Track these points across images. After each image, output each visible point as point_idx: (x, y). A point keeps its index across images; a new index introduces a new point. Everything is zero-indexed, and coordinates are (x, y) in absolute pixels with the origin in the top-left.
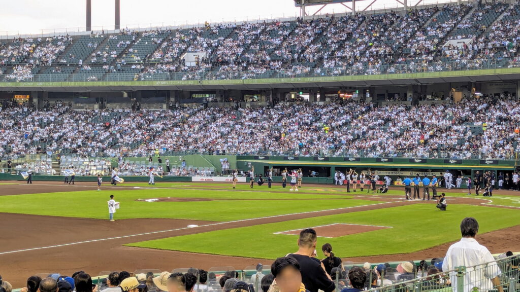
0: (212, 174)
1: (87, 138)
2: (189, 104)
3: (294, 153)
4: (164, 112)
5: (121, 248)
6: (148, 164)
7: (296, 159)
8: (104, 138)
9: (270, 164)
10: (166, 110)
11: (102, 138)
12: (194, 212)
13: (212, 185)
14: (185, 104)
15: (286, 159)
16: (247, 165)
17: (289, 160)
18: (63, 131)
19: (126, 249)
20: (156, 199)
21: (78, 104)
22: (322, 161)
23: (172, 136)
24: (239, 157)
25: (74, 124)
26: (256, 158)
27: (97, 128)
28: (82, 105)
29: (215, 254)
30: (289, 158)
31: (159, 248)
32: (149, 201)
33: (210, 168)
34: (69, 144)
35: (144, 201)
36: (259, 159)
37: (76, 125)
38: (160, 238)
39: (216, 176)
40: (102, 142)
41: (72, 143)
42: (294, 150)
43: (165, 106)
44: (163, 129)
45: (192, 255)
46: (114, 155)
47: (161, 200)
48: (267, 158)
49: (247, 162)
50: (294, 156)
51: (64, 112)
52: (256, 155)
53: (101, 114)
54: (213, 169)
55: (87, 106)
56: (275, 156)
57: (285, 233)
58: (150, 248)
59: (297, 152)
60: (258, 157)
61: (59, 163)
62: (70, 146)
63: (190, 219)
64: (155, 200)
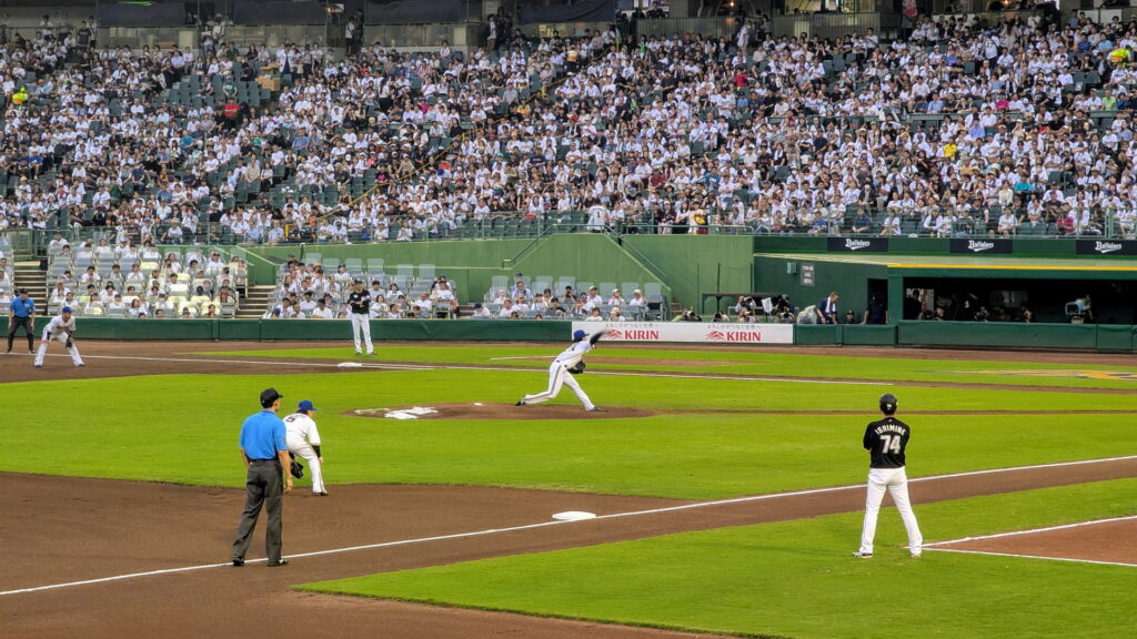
0: (653, 311)
1: (154, 166)
2: (562, 27)
3: (993, 225)
4: (457, 58)
5: (288, 599)
6: (394, 272)
7: (1003, 248)
8: (220, 168)
9: (892, 270)
10: (465, 49)
11: (211, 166)
12: (581, 460)
13: (655, 354)
14: (543, 27)
15: (958, 247)
16: (797, 274)
17: (972, 253)
18: (58, 137)
19: (307, 602)
20: (428, 411)
21: (113, 30)
22: (1112, 255)
23: (489, 157)
24: (763, 243)
25: (99, 111)
26: (836, 245)
27: (192, 127)
28: (130, 33)
29: (663, 628)
30: (972, 245)
31: (439, 598)
32: (400, 415)
33: (646, 285)
34: (81, 189)
35: (381, 415)
36: (848, 251)
37: (107, 111)
38: (442, 561)
39: (669, 317)
40: (211, 180)
41: (92, 188)
42: (996, 212)
43: (460, 35)
44: (455, 131)
45: (574, 628)
46: (256, 233)
47: (447, 413)
48: (880, 246)
49: (799, 264)
50: (992, 234)
51: (60, 64)
52: (834, 232)
53: (205, 69)
54: (656, 290)
55: (151, 38)
56: (915, 236)
57: (952, 546)
58: (401, 600)
59: (1007, 222)
60: (843, 241)
61: (44, 266)
62: (86, 199)
63: (562, 487)
64: (420, 411)
